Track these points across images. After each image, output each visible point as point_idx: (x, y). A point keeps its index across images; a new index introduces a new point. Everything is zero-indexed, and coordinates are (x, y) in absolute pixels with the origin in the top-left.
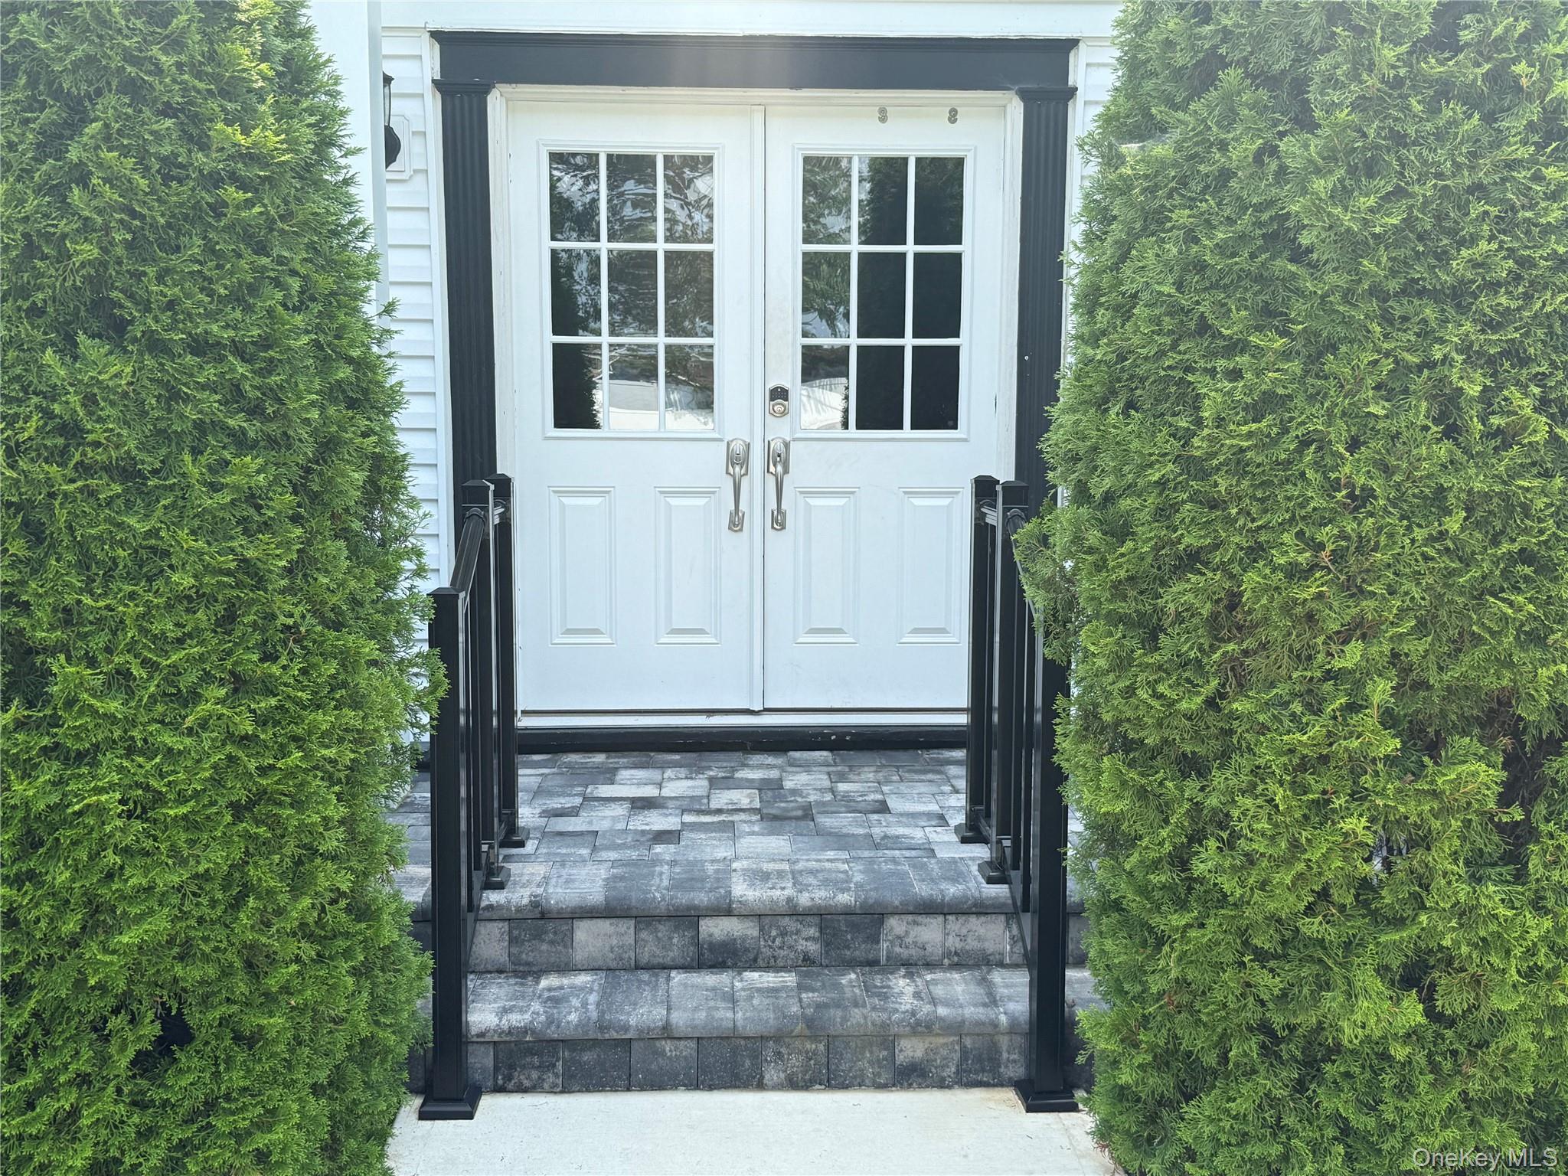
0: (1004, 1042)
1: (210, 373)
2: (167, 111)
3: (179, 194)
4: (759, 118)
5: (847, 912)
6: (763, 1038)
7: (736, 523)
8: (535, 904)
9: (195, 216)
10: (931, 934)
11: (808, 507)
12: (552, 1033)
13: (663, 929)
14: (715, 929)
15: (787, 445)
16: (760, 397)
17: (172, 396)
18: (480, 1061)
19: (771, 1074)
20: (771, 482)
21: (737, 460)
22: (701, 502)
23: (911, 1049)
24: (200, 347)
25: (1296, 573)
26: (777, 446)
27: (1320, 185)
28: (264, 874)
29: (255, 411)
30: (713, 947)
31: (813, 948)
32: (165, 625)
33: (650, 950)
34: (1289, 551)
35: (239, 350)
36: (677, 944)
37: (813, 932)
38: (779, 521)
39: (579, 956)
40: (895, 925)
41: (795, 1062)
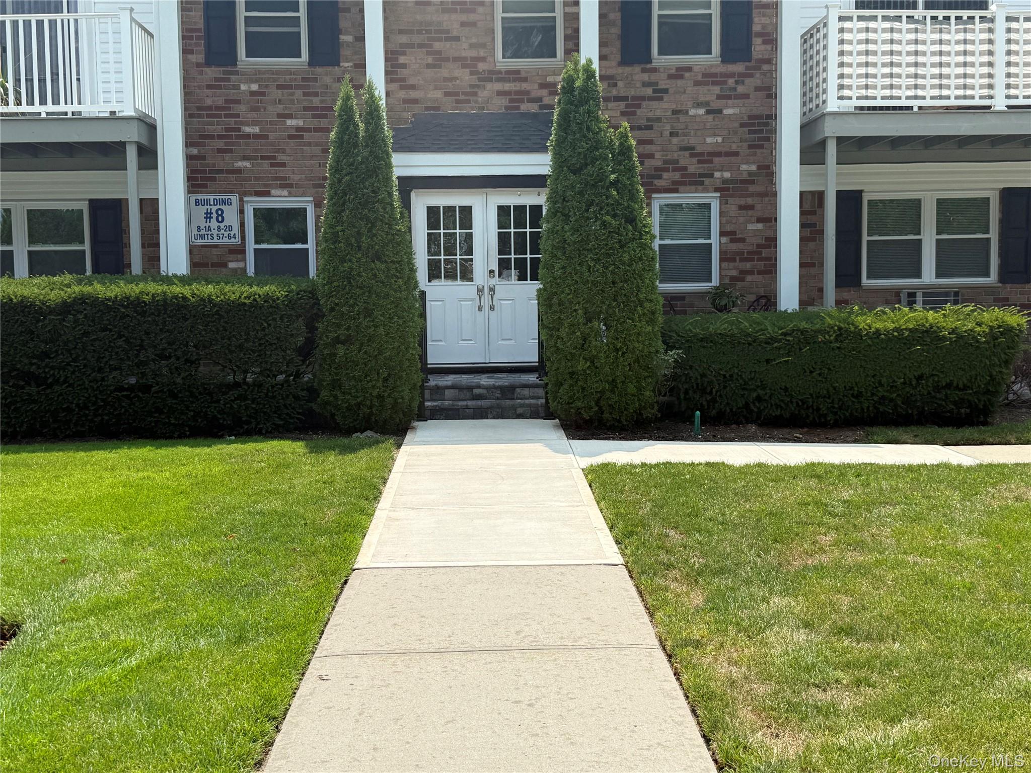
0: (540, 409)
1: (394, 266)
2: (386, 224)
3: (390, 237)
4: (485, 196)
5: (507, 387)
6: (488, 408)
7: (480, 308)
8: (436, 385)
9: (391, 241)
10: (526, 392)
11: (501, 304)
12: (442, 407)
13: (465, 391)
14: (476, 391)
15: (494, 286)
16: (487, 273)
17: (388, 270)
18: (427, 413)
19: (489, 416)
20: (490, 296)
21: (480, 291)
22: (471, 303)
23: (520, 411)
24: (392, 262)
25: (568, 294)
26: (492, 286)
27: (569, 234)
28: (403, 348)
29: (400, 273)
30: (477, 395)
31: (499, 396)
32: (389, 306)
33: (462, 396)
34: (567, 291)
35: (397, 262)
36: (468, 394)
37: (499, 392)
38: (492, 308)
39: (446, 398)
40: (518, 390)
41: (495, 413)
